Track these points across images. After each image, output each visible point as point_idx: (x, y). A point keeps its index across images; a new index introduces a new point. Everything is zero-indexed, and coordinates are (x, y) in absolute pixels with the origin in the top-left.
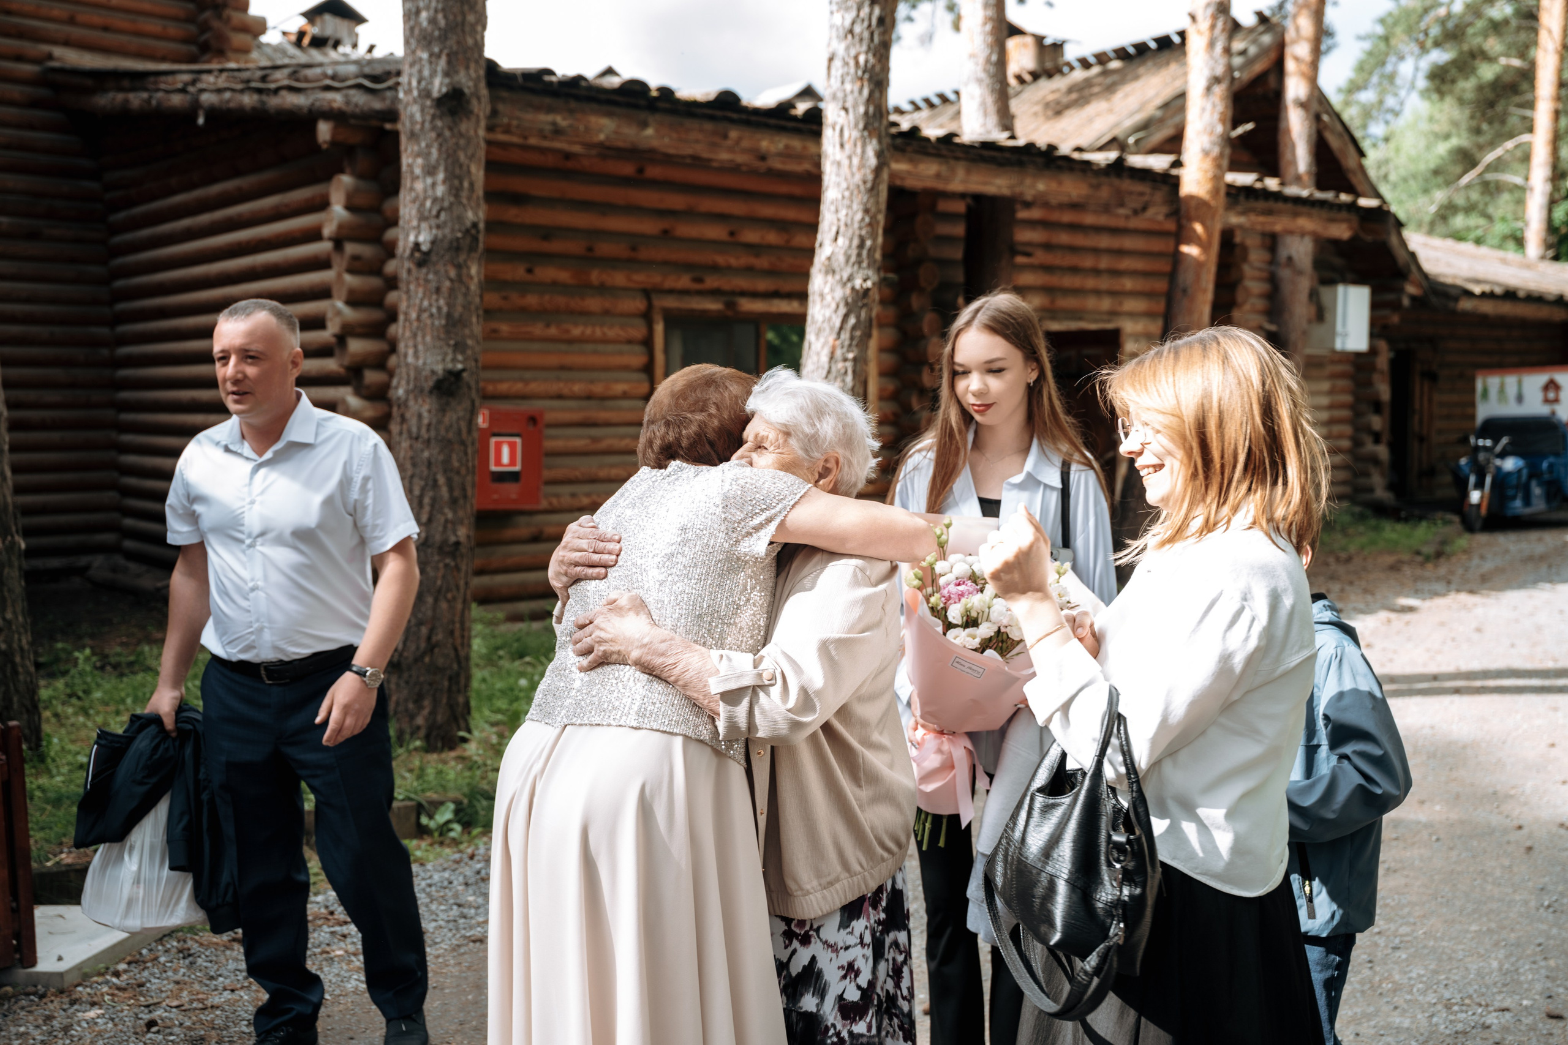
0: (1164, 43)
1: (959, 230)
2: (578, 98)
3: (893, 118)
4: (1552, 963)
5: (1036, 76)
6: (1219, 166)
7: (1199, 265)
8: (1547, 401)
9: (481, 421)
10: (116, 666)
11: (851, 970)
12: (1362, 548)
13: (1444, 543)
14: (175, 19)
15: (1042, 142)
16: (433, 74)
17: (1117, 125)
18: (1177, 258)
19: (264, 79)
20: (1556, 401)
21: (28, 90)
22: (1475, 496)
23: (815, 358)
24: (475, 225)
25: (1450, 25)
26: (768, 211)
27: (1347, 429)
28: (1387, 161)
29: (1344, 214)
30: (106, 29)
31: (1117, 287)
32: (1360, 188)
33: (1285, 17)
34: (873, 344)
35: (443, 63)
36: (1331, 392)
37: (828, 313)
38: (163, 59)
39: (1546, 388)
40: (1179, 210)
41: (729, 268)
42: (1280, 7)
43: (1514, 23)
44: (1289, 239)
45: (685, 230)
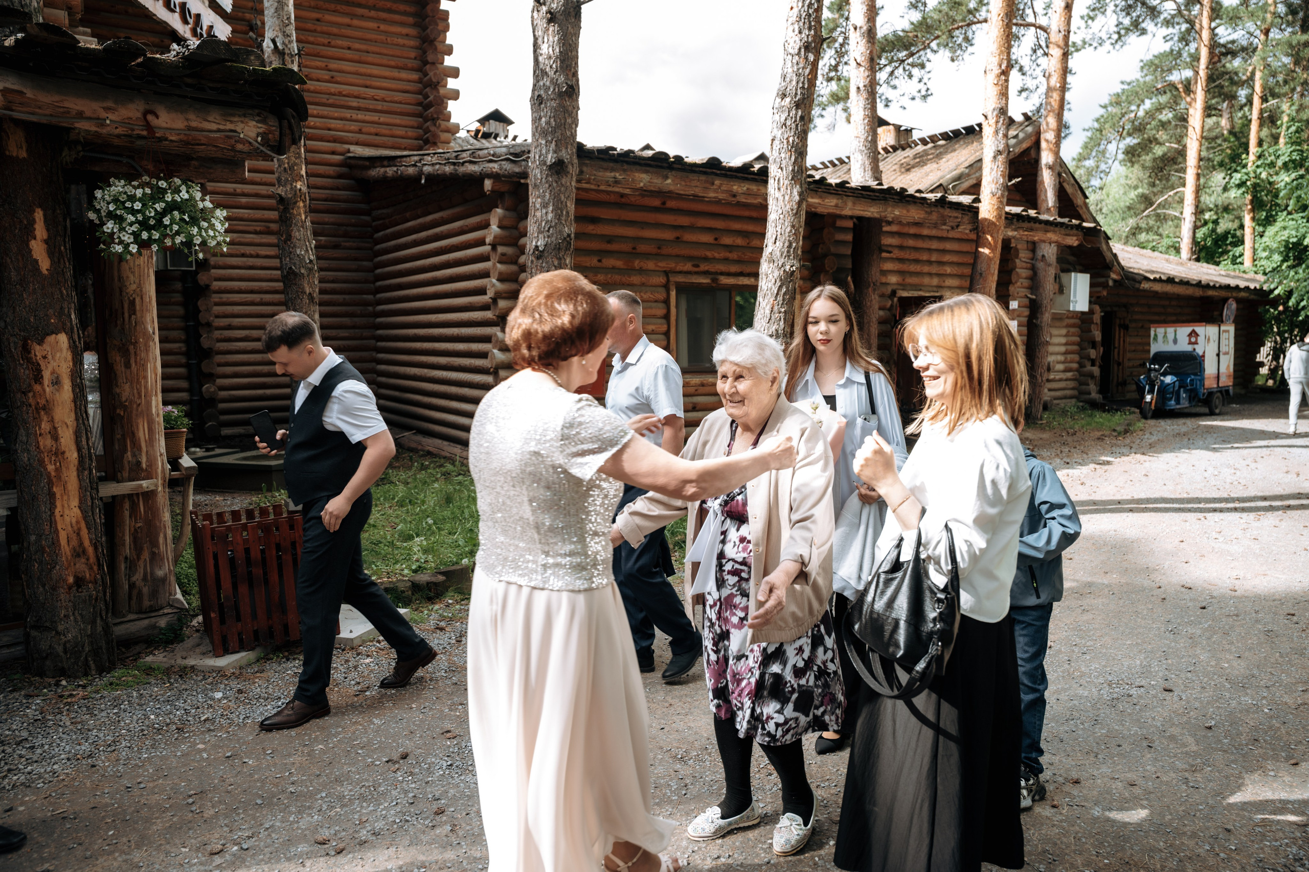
0: (970, 130)
1: (849, 237)
2: (628, 163)
3: (810, 172)
4: (1170, 661)
5: (895, 149)
6: (1001, 202)
7: (990, 259)
8: (1190, 343)
11: (800, 650)
12: (1083, 427)
13: (1129, 425)
14: (412, 127)
15: (897, 186)
16: (548, 152)
17: (941, 178)
18: (976, 255)
19: (456, 157)
20: (1196, 343)
21: (337, 169)
22: (1148, 398)
23: (762, 311)
24: (569, 235)
25: (1136, 123)
26: (737, 226)
27: (1076, 357)
28: (1101, 201)
29: (1074, 231)
30: (376, 135)
31: (942, 272)
32: (1084, 217)
33: (1040, 117)
35: (553, 145)
36: (1067, 335)
37: (770, 285)
38: (405, 149)
39: (1190, 335)
40: (978, 226)
41: (714, 258)
42: (1038, 111)
43: (1173, 123)
44: (1043, 245)
45: (689, 237)
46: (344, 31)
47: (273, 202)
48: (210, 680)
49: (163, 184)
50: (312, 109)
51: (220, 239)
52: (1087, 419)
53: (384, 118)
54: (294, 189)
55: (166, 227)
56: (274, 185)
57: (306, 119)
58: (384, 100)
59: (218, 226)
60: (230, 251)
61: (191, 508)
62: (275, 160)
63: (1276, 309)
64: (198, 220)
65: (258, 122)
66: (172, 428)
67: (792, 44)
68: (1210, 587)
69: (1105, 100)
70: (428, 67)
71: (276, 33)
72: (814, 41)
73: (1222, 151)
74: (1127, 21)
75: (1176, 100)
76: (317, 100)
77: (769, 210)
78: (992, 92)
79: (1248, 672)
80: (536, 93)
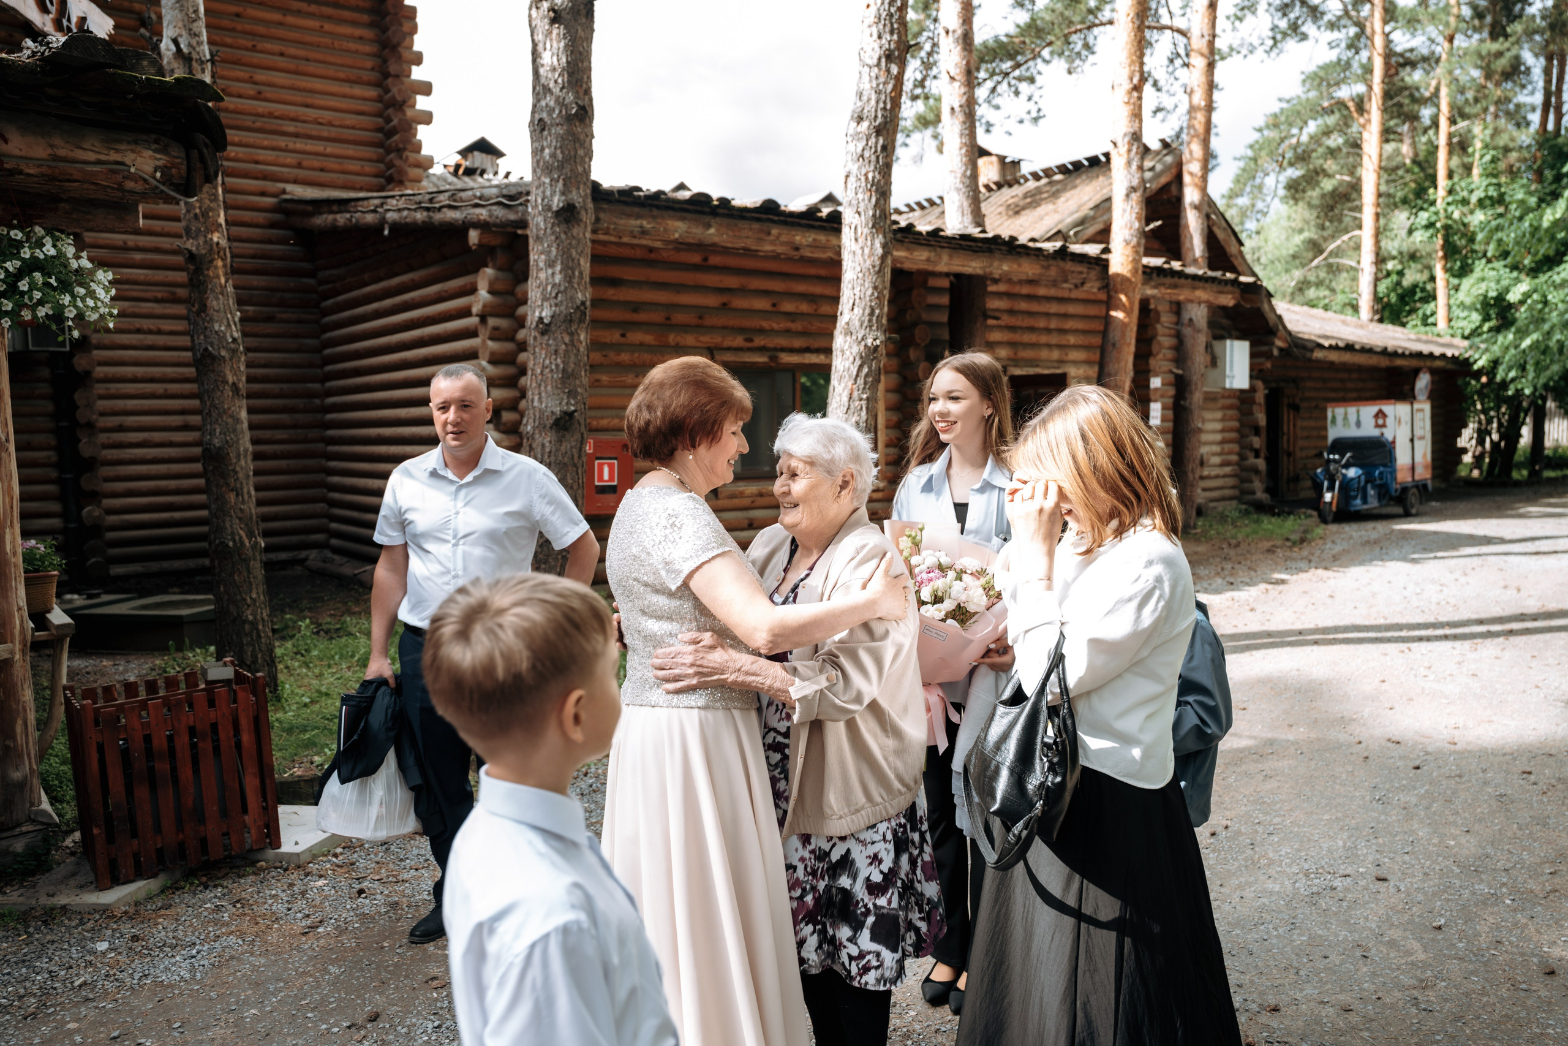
0: (1094, 161)
1: (945, 300)
2: (658, 207)
3: (894, 217)
4: (1380, 840)
5: (999, 186)
6: (1137, 252)
7: (1124, 325)
8: (1377, 426)
9: (589, 449)
10: (327, 632)
11: (875, 859)
12: (1247, 536)
13: (1306, 532)
14: (370, 160)
15: (1005, 234)
16: (553, 193)
17: (1060, 222)
18: (1108, 320)
19: (431, 201)
20: (1384, 426)
21: (269, 215)
22: (1328, 497)
23: (838, 398)
24: (583, 303)
25: (1299, 150)
26: (801, 287)
27: (1235, 447)
28: (1259, 248)
29: (1229, 288)
30: (322, 170)
31: (1064, 342)
32: (1240, 269)
33: (1182, 144)
34: (881, 387)
35: (560, 185)
36: (1222, 420)
37: (847, 364)
38: (361, 189)
39: (1376, 416)
40: (1109, 284)
41: (772, 330)
42: (1178, 136)
43: (1344, 150)
44: (1189, 306)
45: (739, 303)
46: (274, 31)
47: (179, 259)
48: (90, 925)
49: (17, 234)
50: (232, 135)
51: (102, 310)
52: (1254, 526)
53: (331, 148)
54: (209, 243)
55: (22, 294)
56: (180, 237)
57: (224, 148)
58: (330, 124)
59: (101, 293)
60: (120, 326)
61: (64, 681)
62: (182, 204)
63: (1478, 380)
64: (71, 285)
65: (155, 151)
66: (37, 571)
67: (869, 52)
68: (1423, 740)
69: (1261, 122)
70: (390, 80)
71: (178, 31)
72: (898, 48)
73: (1405, 184)
74: (1283, 24)
75: (1347, 121)
76: (239, 123)
77: (844, 267)
78: (1122, 113)
79: (1480, 851)
80: (537, 117)
